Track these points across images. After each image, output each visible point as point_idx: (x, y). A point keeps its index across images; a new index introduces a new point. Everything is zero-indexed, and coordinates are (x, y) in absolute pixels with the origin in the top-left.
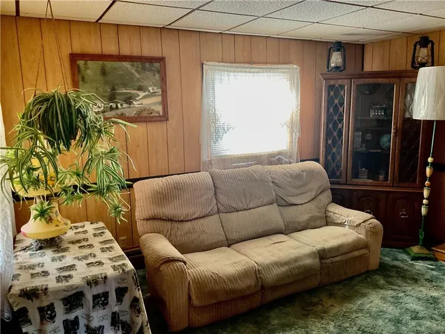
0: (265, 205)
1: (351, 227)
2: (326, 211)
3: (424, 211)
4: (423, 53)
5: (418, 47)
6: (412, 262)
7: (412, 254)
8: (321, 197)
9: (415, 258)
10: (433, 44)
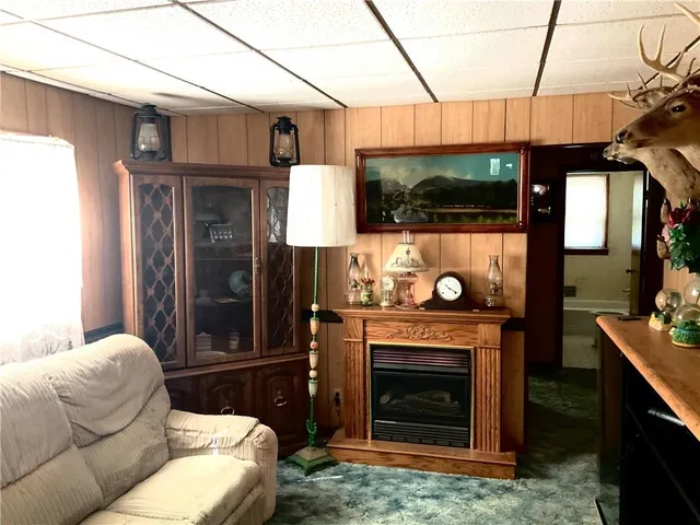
0: (54, 457)
1: (224, 450)
2: (167, 429)
3: (312, 388)
4: (285, 143)
5: (277, 132)
6: (309, 479)
7: (306, 465)
8: (152, 404)
9: (311, 471)
10: (296, 131)
